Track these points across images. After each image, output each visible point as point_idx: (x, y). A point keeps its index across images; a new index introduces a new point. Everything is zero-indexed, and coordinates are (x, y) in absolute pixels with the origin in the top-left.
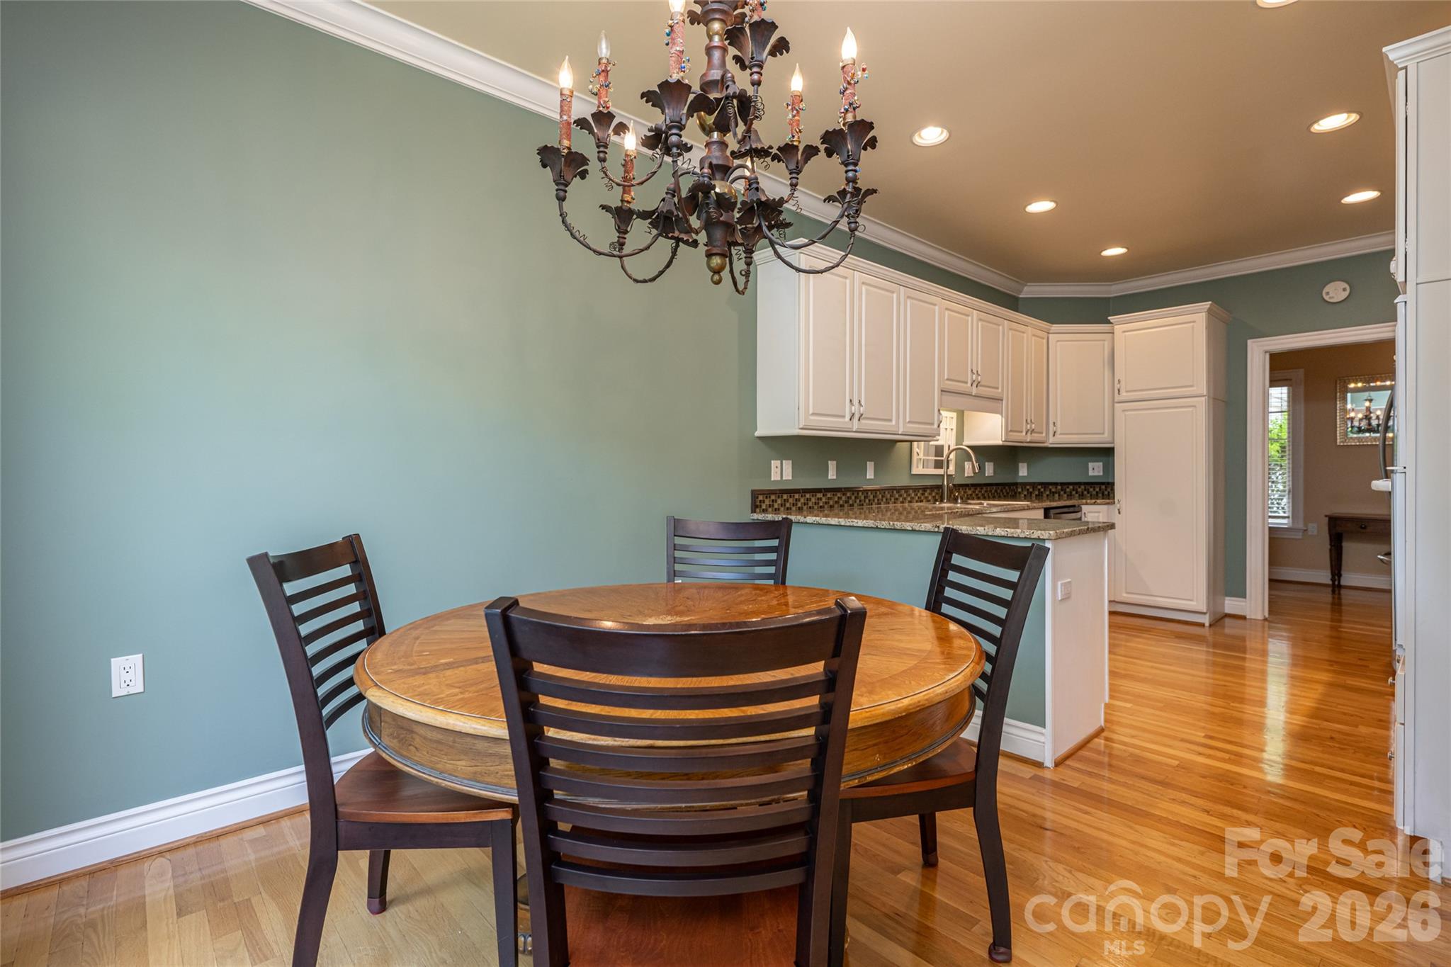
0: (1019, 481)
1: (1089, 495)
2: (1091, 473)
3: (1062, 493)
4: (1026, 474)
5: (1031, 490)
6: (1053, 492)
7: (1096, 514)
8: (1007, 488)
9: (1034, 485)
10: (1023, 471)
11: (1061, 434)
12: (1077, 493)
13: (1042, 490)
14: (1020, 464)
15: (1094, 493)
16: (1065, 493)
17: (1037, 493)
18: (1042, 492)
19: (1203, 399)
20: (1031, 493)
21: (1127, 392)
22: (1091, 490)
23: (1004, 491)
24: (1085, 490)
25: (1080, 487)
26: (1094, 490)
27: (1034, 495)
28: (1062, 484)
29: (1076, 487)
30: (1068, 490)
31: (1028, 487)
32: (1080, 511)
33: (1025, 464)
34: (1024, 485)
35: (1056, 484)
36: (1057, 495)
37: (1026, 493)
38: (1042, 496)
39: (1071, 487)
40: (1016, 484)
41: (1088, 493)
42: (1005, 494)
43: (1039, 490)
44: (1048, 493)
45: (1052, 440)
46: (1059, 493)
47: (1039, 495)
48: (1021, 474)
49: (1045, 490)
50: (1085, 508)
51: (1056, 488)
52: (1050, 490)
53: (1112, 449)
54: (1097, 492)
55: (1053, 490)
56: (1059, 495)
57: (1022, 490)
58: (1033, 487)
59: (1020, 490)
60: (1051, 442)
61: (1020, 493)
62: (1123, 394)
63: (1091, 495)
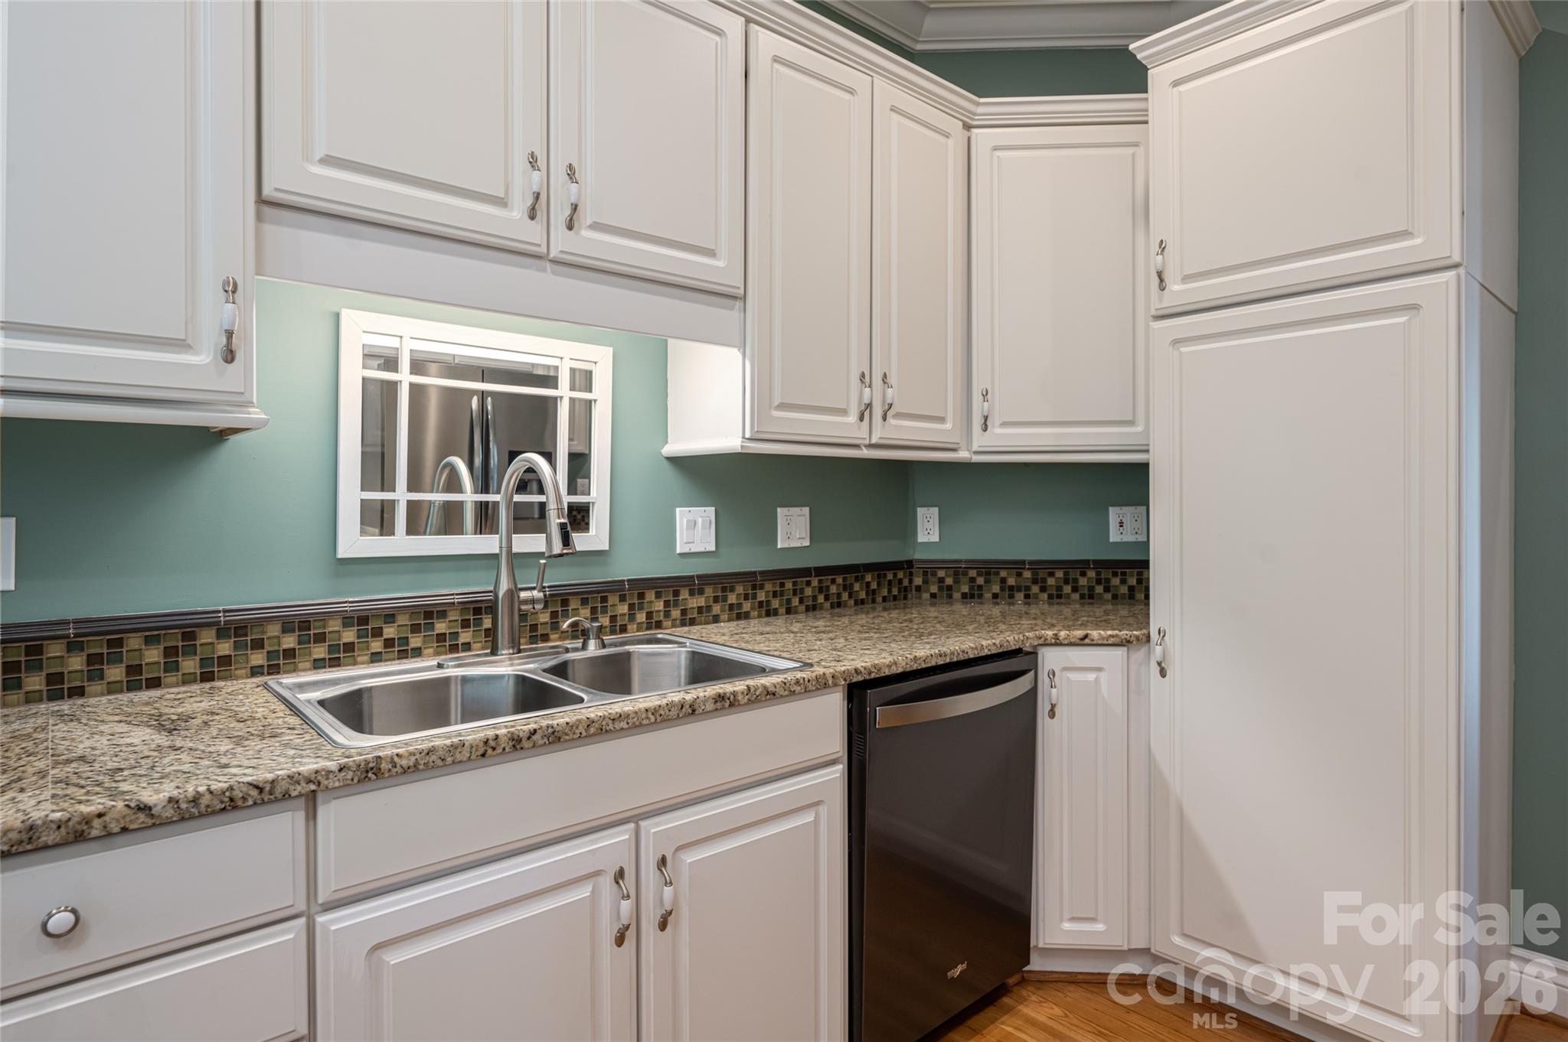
0: (918, 556)
1: (1108, 596)
2: (1114, 537)
3: (1035, 589)
4: (935, 538)
5: (949, 581)
6: (1011, 588)
7: (1091, 676)
8: (868, 578)
9: (958, 569)
10: (928, 528)
11: (1004, 424)
12: (1075, 589)
13: (980, 581)
14: (920, 511)
15: (1124, 590)
16: (1043, 589)
17: (965, 589)
18: (980, 587)
19: (1451, 274)
20: (949, 588)
21: (1186, 279)
22: (1116, 581)
23: (857, 587)
24: (1099, 582)
25: (1083, 574)
26: (1123, 582)
27: (957, 595)
28: (1036, 565)
29: (1074, 574)
30: (1051, 581)
31: (941, 573)
32: (1033, 666)
33: (935, 511)
34: (929, 569)
35: (1017, 566)
36: (1019, 596)
37: (934, 589)
38: (980, 596)
39: (1060, 574)
40: (908, 565)
41: (1107, 589)
42: (863, 595)
43: (973, 580)
44: (996, 589)
45: (980, 440)
46: (1028, 588)
47: (972, 596)
48: (922, 538)
49: (987, 581)
50: (1051, 659)
51: (1019, 575)
52: (1003, 581)
53: (1144, 467)
54: (1131, 589)
55: (1011, 581)
56: (1027, 596)
57: (926, 582)
58: (956, 574)
59: (918, 581)
60: (975, 448)
61: (918, 589)
62: (1175, 287)
63: (1115, 597)
